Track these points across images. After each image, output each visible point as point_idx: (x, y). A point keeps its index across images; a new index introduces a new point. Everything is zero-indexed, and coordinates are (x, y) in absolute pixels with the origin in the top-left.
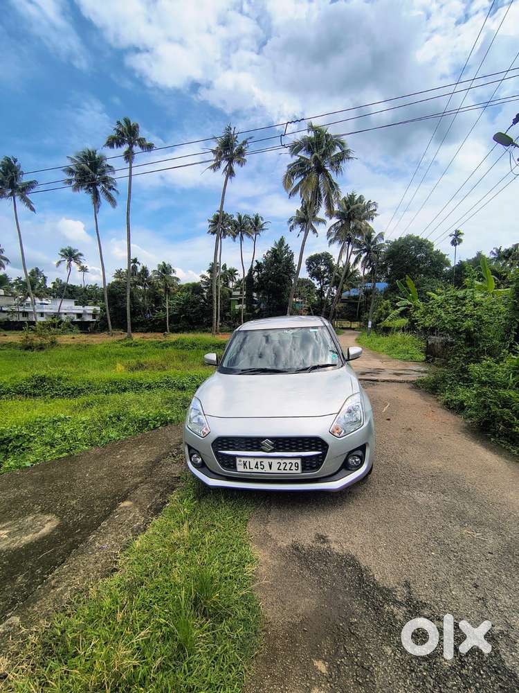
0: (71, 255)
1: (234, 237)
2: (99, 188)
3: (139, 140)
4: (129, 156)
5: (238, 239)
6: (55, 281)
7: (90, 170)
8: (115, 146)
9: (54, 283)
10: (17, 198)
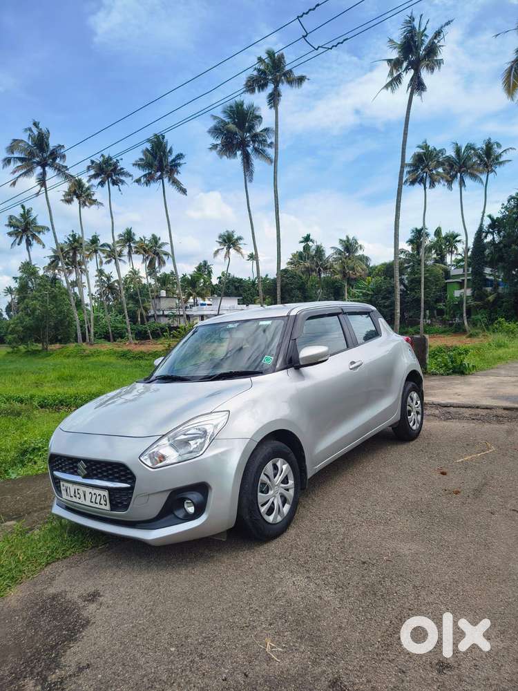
0: (229, 241)
1: (450, 183)
2: (250, 149)
3: (285, 75)
4: (274, 99)
5: (456, 185)
6: (220, 275)
7: (237, 130)
8: (256, 89)
9: (220, 278)
10: (166, 180)
